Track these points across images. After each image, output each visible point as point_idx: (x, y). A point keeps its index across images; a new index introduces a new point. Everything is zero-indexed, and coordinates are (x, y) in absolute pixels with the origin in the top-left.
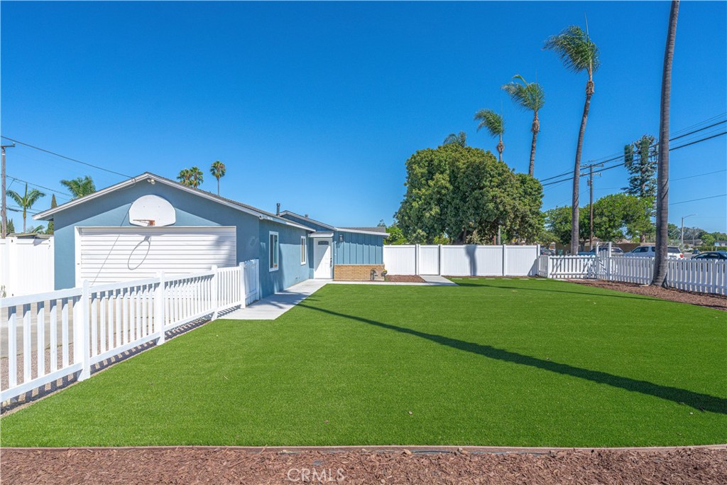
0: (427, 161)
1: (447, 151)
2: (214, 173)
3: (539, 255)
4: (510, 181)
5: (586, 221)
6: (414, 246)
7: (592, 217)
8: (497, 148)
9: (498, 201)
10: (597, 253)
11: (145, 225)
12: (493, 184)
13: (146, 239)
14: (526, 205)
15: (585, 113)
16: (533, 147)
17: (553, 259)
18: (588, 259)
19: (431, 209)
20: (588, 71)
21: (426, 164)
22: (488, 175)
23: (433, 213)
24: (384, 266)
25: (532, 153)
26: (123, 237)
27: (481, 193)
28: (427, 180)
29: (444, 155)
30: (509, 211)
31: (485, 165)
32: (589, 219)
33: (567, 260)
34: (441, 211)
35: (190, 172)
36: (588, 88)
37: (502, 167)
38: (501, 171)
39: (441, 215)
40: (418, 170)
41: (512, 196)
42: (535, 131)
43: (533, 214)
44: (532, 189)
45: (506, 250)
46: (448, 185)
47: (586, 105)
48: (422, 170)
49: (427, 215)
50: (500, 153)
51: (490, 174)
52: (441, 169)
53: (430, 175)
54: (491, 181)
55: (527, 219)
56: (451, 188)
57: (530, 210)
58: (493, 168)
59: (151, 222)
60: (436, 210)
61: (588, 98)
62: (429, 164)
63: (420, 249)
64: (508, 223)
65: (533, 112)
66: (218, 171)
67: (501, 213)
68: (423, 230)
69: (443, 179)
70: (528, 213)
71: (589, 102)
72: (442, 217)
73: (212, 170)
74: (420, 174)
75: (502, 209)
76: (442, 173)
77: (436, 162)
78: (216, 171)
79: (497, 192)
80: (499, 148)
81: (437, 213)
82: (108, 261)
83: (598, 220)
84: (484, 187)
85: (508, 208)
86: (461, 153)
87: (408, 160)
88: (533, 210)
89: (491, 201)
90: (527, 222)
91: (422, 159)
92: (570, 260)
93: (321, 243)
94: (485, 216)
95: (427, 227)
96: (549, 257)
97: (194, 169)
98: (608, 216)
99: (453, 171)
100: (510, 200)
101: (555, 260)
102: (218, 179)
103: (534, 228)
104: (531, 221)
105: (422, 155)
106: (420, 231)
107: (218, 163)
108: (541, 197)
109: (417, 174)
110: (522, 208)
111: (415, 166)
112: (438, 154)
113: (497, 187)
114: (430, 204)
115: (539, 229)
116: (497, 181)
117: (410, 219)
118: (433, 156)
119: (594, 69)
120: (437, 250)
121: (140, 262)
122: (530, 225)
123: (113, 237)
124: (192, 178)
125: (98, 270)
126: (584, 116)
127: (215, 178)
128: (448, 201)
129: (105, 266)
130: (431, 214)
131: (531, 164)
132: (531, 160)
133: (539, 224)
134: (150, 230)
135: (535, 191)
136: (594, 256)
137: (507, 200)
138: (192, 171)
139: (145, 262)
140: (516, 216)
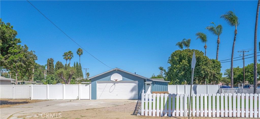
0: (179, 55)
1: (186, 52)
2: (78, 54)
3: (219, 88)
4: (209, 63)
5: (242, 74)
6: (176, 85)
7: (244, 73)
8: (204, 47)
9: (205, 70)
10: (239, 87)
11: (115, 81)
12: (203, 64)
13: (114, 84)
14: (215, 71)
15: (235, 40)
16: (217, 49)
17: (224, 89)
18: (236, 89)
19: (181, 72)
20: (235, 26)
21: (179, 56)
22: (201, 61)
23: (182, 74)
24: (168, 92)
25: (217, 51)
26: (108, 84)
27: (199, 67)
28: (179, 62)
29: (185, 53)
30: (209, 73)
31: (200, 58)
32: (243, 74)
33: (229, 90)
34: (185, 73)
35: (68, 53)
36: (235, 32)
37: (206, 58)
38: (206, 60)
39: (185, 74)
40: (176, 58)
41: (210, 68)
42: (218, 43)
43: (217, 74)
44: (217, 65)
45: (208, 87)
46: (187, 64)
47: (235, 37)
48: (177, 58)
49: (180, 74)
50: (206, 49)
51: (202, 61)
52: (184, 58)
53: (180, 60)
54: (202, 63)
55: (215, 76)
56: (188, 65)
57: (216, 72)
58: (203, 59)
59: (116, 80)
60: (183, 73)
61: (235, 35)
62: (180, 56)
63: (178, 86)
64: (209, 77)
65: (217, 36)
66: (80, 52)
67: (206, 74)
68: (178, 80)
69: (186, 62)
70: (216, 73)
71: (236, 36)
72: (185, 75)
73: (77, 52)
74: (176, 60)
75: (206, 73)
76: (184, 59)
77: (182, 56)
78: (79, 53)
79: (205, 67)
80: (205, 47)
81: (183, 74)
82: (104, 90)
83: (247, 74)
84: (200, 65)
85: (209, 72)
86: (192, 53)
87: (172, 54)
88: (217, 73)
89: (203, 70)
90: (215, 77)
91: (177, 54)
92: (230, 90)
93: (148, 85)
94: (200, 75)
95: (180, 78)
96: (223, 89)
97: (70, 52)
98: (251, 73)
99: (189, 59)
100: (209, 70)
101: (225, 90)
102: (80, 56)
103: (218, 79)
104: (217, 76)
105: (177, 53)
106: (177, 80)
107: (80, 49)
108: (221, 67)
109: (175, 60)
110: (213, 72)
111: (175, 57)
112: (183, 53)
113: (205, 65)
114: (181, 70)
115: (220, 79)
116: (204, 63)
117: (173, 75)
118: (181, 53)
119: (237, 25)
120: (184, 87)
121: (113, 90)
122: (217, 78)
123: (106, 84)
124: (69, 56)
125: (102, 92)
126: (234, 41)
127: (78, 55)
128: (187, 70)
129: (104, 91)
130: (181, 74)
131: (217, 55)
132: (217, 54)
133: (220, 77)
134: (116, 82)
135: (219, 66)
136: (238, 88)
137: (208, 70)
138: (69, 53)
139: (114, 90)
140: (211, 75)
